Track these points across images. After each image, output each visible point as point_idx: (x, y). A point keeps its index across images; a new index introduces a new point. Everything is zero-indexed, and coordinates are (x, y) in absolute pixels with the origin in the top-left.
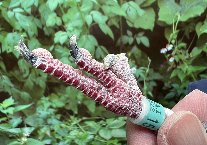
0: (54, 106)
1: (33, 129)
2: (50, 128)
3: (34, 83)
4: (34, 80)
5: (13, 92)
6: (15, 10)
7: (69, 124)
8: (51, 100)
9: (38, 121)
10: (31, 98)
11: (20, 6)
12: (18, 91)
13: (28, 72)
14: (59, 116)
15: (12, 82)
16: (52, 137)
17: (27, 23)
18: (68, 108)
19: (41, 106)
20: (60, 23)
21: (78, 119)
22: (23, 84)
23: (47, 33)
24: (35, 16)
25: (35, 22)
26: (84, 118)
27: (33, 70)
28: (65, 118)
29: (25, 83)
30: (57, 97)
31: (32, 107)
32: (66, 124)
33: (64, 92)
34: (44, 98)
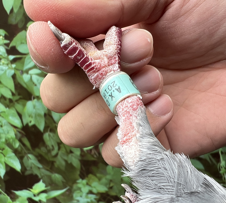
13: (56, 148)
22: (53, 163)
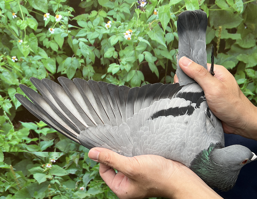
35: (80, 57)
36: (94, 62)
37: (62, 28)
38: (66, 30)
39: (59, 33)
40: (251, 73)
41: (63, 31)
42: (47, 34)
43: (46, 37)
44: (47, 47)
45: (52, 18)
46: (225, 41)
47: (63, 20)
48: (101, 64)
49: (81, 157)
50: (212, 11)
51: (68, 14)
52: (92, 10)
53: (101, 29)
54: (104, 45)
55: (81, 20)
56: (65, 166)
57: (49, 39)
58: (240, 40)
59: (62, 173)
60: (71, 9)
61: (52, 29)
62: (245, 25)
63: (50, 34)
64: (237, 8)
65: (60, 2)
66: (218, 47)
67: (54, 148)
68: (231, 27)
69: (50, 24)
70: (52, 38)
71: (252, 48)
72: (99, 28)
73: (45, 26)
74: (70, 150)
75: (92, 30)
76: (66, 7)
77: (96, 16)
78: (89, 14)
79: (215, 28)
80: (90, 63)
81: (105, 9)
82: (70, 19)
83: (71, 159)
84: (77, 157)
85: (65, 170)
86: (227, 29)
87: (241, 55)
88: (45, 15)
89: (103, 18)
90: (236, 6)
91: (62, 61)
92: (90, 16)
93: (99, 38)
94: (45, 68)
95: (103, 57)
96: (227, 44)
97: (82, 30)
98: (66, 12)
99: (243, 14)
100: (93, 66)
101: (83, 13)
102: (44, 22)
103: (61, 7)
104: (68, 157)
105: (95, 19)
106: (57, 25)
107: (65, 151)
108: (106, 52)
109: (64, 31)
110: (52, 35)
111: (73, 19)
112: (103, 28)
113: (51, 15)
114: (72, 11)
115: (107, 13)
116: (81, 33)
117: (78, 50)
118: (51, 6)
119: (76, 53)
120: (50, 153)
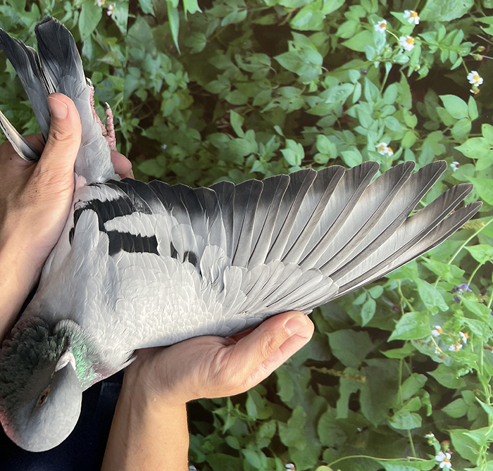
0: (166, 94)
1: (123, 29)
2: (118, 67)
3: (221, 72)
4: (226, 74)
5: (210, 19)
6: (359, 86)
7: (120, 111)
8: (179, 91)
9: (139, 47)
10: (191, 53)
11: (363, 98)
12: (210, 30)
14: (142, 95)
15: (231, 27)
16: (98, 64)
17: (331, 101)
18: (157, 121)
19: (170, 68)
20: (319, 160)
21: (128, 131)
23: (307, 131)
24: (339, 119)
25: (330, 117)
26: (129, 146)
27: (246, 78)
28: (135, 108)
29: (224, 53)
30: (183, 107)
31: (171, 47)
32: (121, 105)
33: (190, 124)
34: (186, 79)
35: (322, 83)
36: (308, 112)
37: (385, 50)
38: (380, 57)
39: (375, 42)
40: (267, 430)
41: (378, 51)
42: (375, 15)
43: (367, 14)
44: (347, 14)
45: (407, 30)
46: (336, 386)
47: (403, 53)
48: (305, 128)
49: (115, 69)
50: (399, 366)
51: (415, 65)
52: (419, 117)
53: (376, 134)
54: (344, 137)
55: (399, 91)
56: (98, 34)
57: (364, 20)
58: (335, 417)
59: (85, 28)
60: (424, 72)
61: (384, 28)
62: (365, 429)
63: (373, 22)
64: (401, 417)
65: (441, 49)
66: (324, 370)
67: (136, 15)
68: (363, 400)
69: (395, 24)
70: (364, 27)
71: (317, 437)
72: (379, 129)
73: (392, 13)
74: (131, 48)
75: (376, 115)
76: (429, 62)
77: (404, 124)
78: (410, 110)
79: (363, 368)
80: (307, 104)
81: (419, 145)
82: (403, 68)
83: (112, 49)
84: (115, 60)
85: (91, 35)
86: (359, 391)
87: (305, 415)
88: (416, 14)
89: (401, 140)
90: (405, 416)
91: (315, 44)
92: (405, 111)
93: (360, 127)
94: (302, 7)
95: (319, 132)
96: (329, 388)
97: (379, 93)
98: (418, 61)
99: (388, 428)
100: (302, 110)
101: (413, 98)
102: (401, 10)
103: (430, 50)
104: (117, 43)
105: (400, 122)
106: (392, 37)
107: (128, 37)
108: (329, 139)
109: (379, 54)
110: (372, 26)
111: (402, 73)
112: (379, 137)
113: (414, 26)
114: (420, 73)
115: (411, 148)
116: (371, 90)
117: (337, 81)
118: (434, 29)
119: (331, 75)
120: (127, 6)
